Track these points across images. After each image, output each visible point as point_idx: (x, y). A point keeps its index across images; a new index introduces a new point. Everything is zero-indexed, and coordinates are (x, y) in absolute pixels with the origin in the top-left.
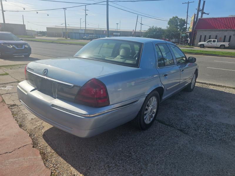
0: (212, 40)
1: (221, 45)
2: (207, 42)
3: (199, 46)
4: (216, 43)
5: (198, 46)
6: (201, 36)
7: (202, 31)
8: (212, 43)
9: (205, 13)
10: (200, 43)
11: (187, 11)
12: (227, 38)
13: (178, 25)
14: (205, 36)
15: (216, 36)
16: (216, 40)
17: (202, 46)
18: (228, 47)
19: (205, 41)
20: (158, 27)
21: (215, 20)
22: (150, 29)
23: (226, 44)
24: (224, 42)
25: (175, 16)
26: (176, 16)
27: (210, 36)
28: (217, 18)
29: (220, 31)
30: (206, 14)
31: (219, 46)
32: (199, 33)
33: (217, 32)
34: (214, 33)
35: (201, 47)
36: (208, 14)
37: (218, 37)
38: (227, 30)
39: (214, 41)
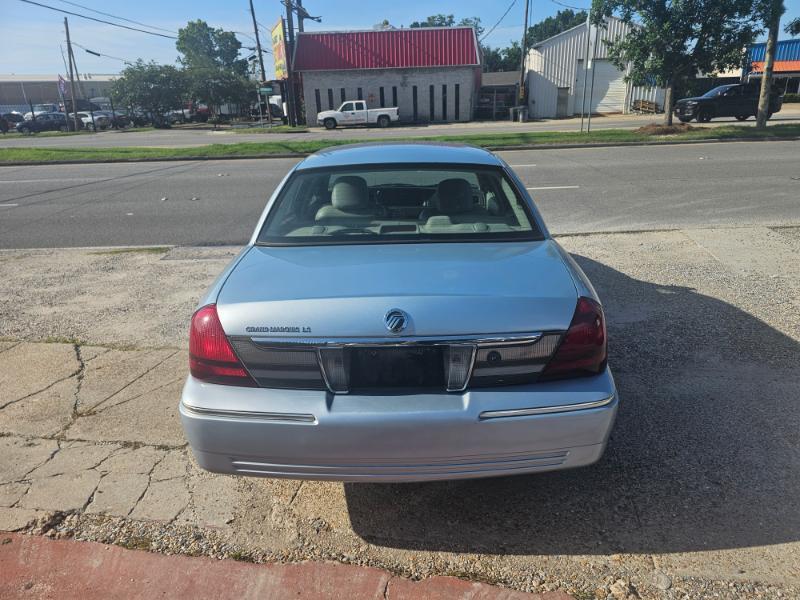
0: (354, 102)
1: (380, 117)
2: (342, 110)
3: (322, 123)
4: (365, 110)
5: (320, 126)
6: (317, 91)
7: (316, 74)
8: (355, 111)
9: (307, 16)
10: (322, 115)
11: (249, 8)
12: (388, 96)
13: (216, 54)
14: (330, 91)
15: (360, 90)
16: (364, 102)
17: (330, 124)
18: (398, 121)
19: (331, 108)
20: (162, 64)
21: (344, 41)
22: (130, 72)
23: (391, 112)
24: (383, 106)
25: (196, 21)
26: (199, 20)
27: (343, 90)
28: (349, 34)
29: (364, 73)
30: (313, 18)
31: (376, 121)
32: (311, 83)
33: (360, 78)
34: (350, 82)
35: (328, 129)
36: (320, 21)
37: (364, 94)
38: (382, 72)
39: (359, 107)
